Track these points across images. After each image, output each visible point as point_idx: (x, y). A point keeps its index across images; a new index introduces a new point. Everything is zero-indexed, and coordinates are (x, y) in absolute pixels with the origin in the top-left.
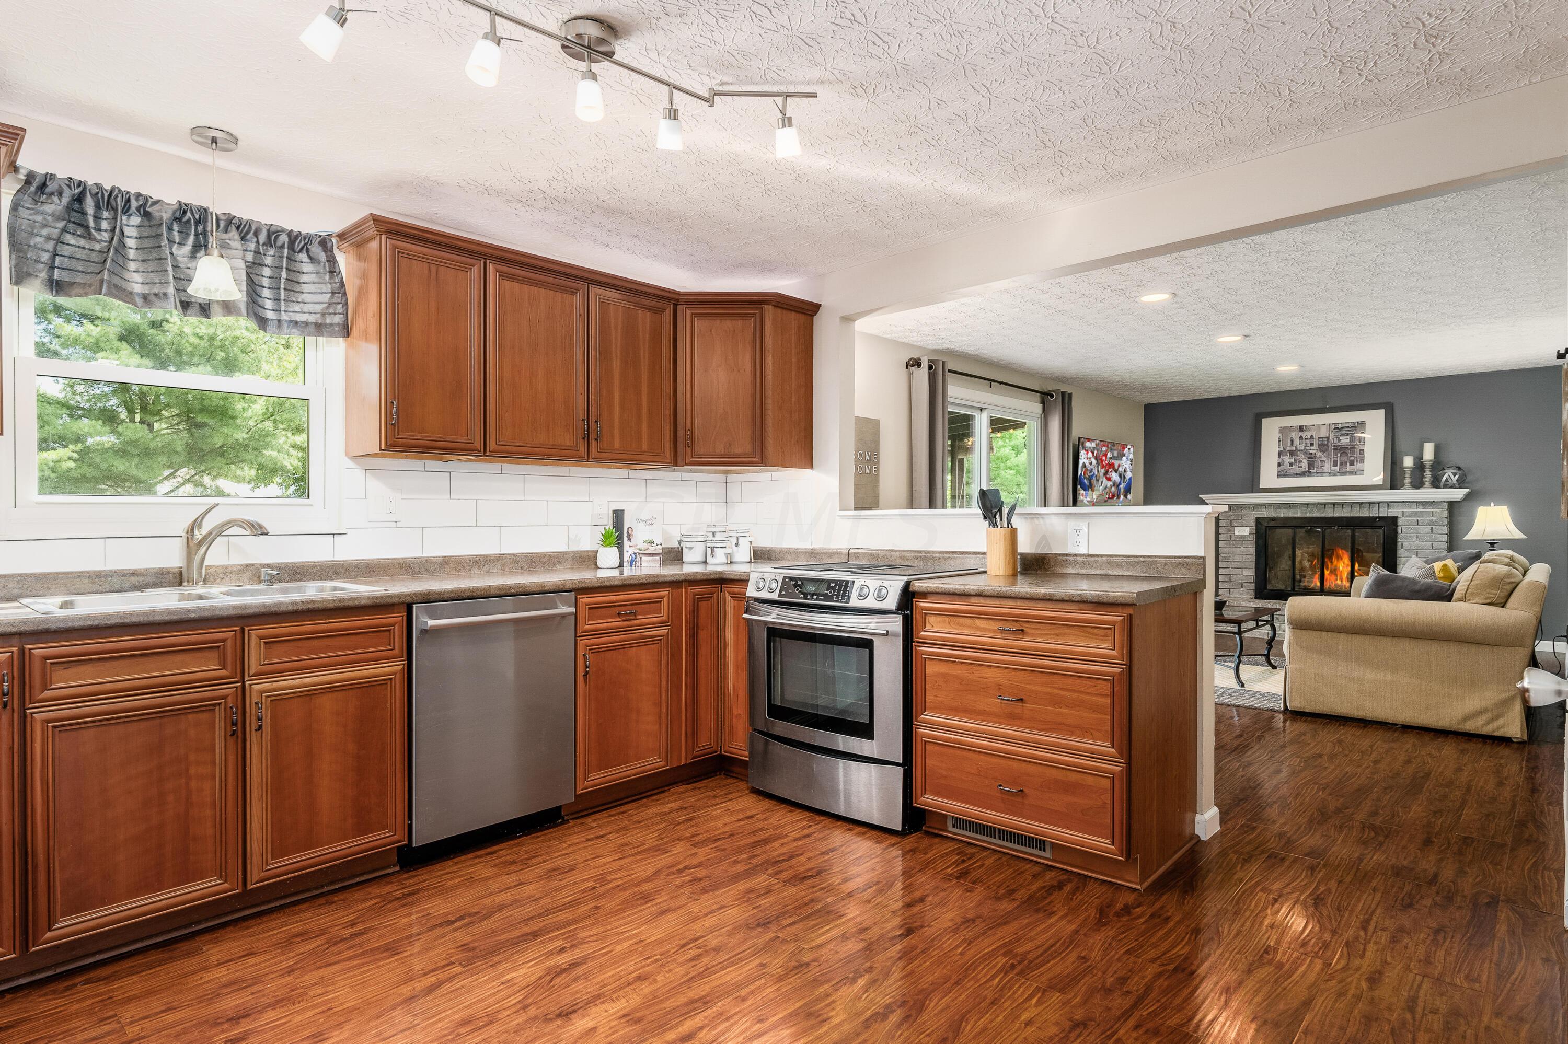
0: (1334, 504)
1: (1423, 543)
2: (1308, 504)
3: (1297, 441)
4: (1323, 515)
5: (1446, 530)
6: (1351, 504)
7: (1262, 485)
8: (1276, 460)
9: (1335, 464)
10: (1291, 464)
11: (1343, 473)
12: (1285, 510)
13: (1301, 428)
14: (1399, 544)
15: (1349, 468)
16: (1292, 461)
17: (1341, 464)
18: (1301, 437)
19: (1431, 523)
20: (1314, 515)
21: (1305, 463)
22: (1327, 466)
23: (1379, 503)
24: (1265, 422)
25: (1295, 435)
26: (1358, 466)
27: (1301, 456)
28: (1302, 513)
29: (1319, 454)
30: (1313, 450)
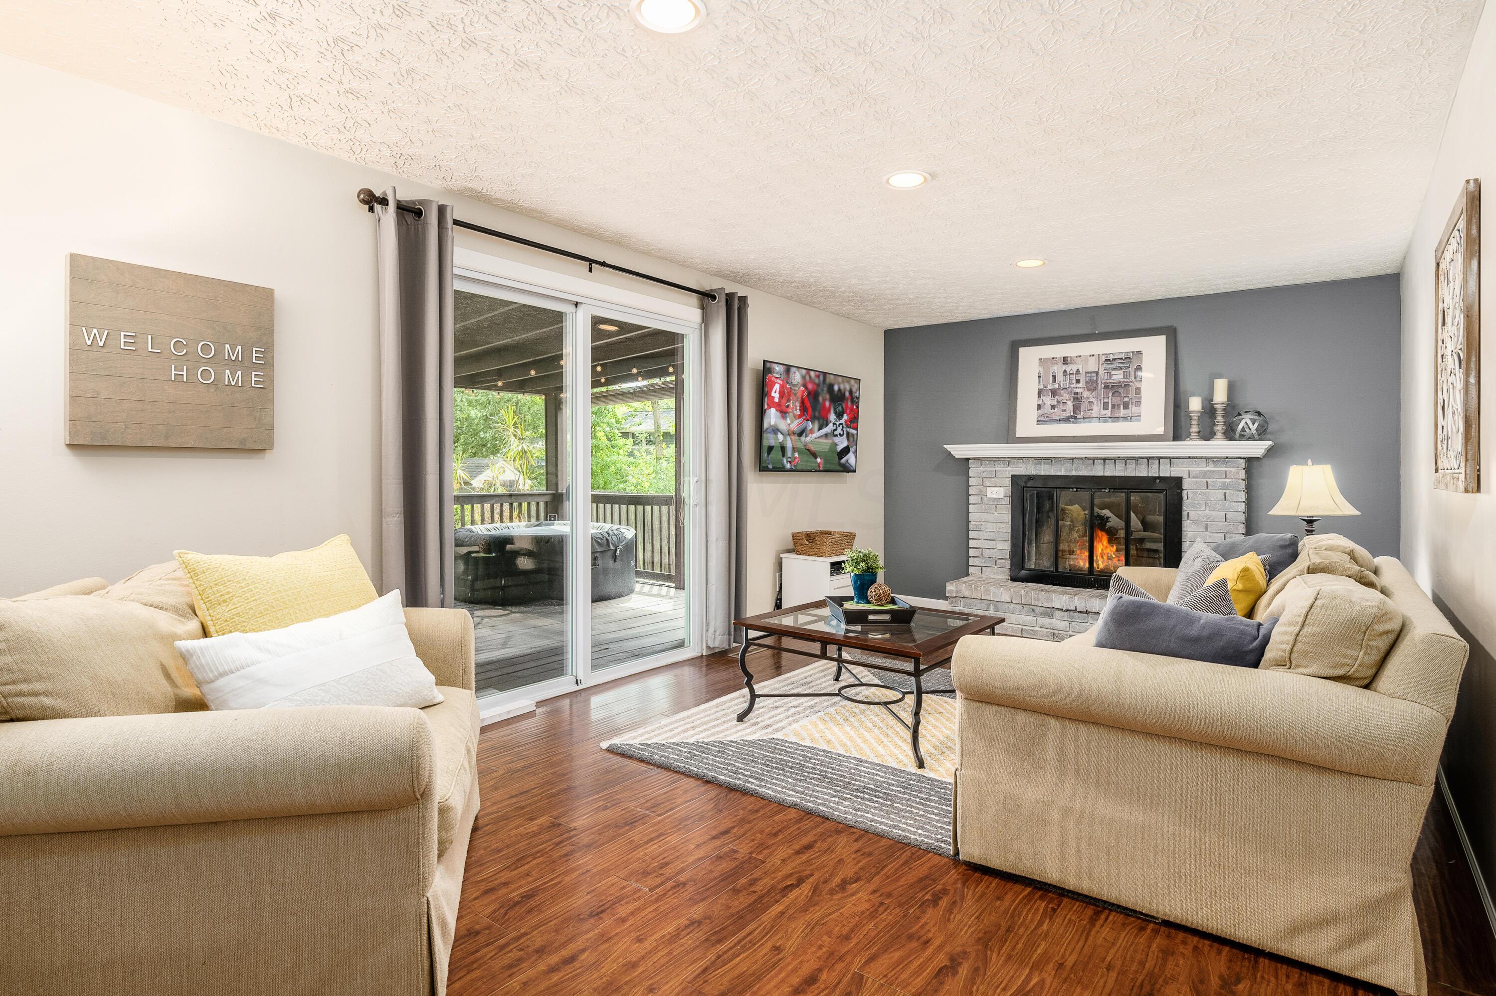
0: (1105, 459)
1: (1214, 513)
2: (1073, 459)
3: (1060, 377)
4: (1091, 474)
5: (1242, 496)
6: (1126, 460)
7: (1019, 434)
8: (1035, 401)
9: (1105, 408)
10: (1053, 407)
11: (1115, 419)
12: (1047, 467)
13: (1065, 361)
14: (1185, 514)
15: (1123, 412)
16: (1055, 402)
17: (1113, 406)
18: (1065, 371)
19: (1225, 487)
20: (1081, 473)
21: (1070, 405)
22: (1097, 410)
23: (1159, 458)
24: (1023, 352)
25: (1058, 369)
26: (1134, 409)
27: (1065, 396)
28: (1066, 470)
29: (1086, 394)
30: (1080, 388)
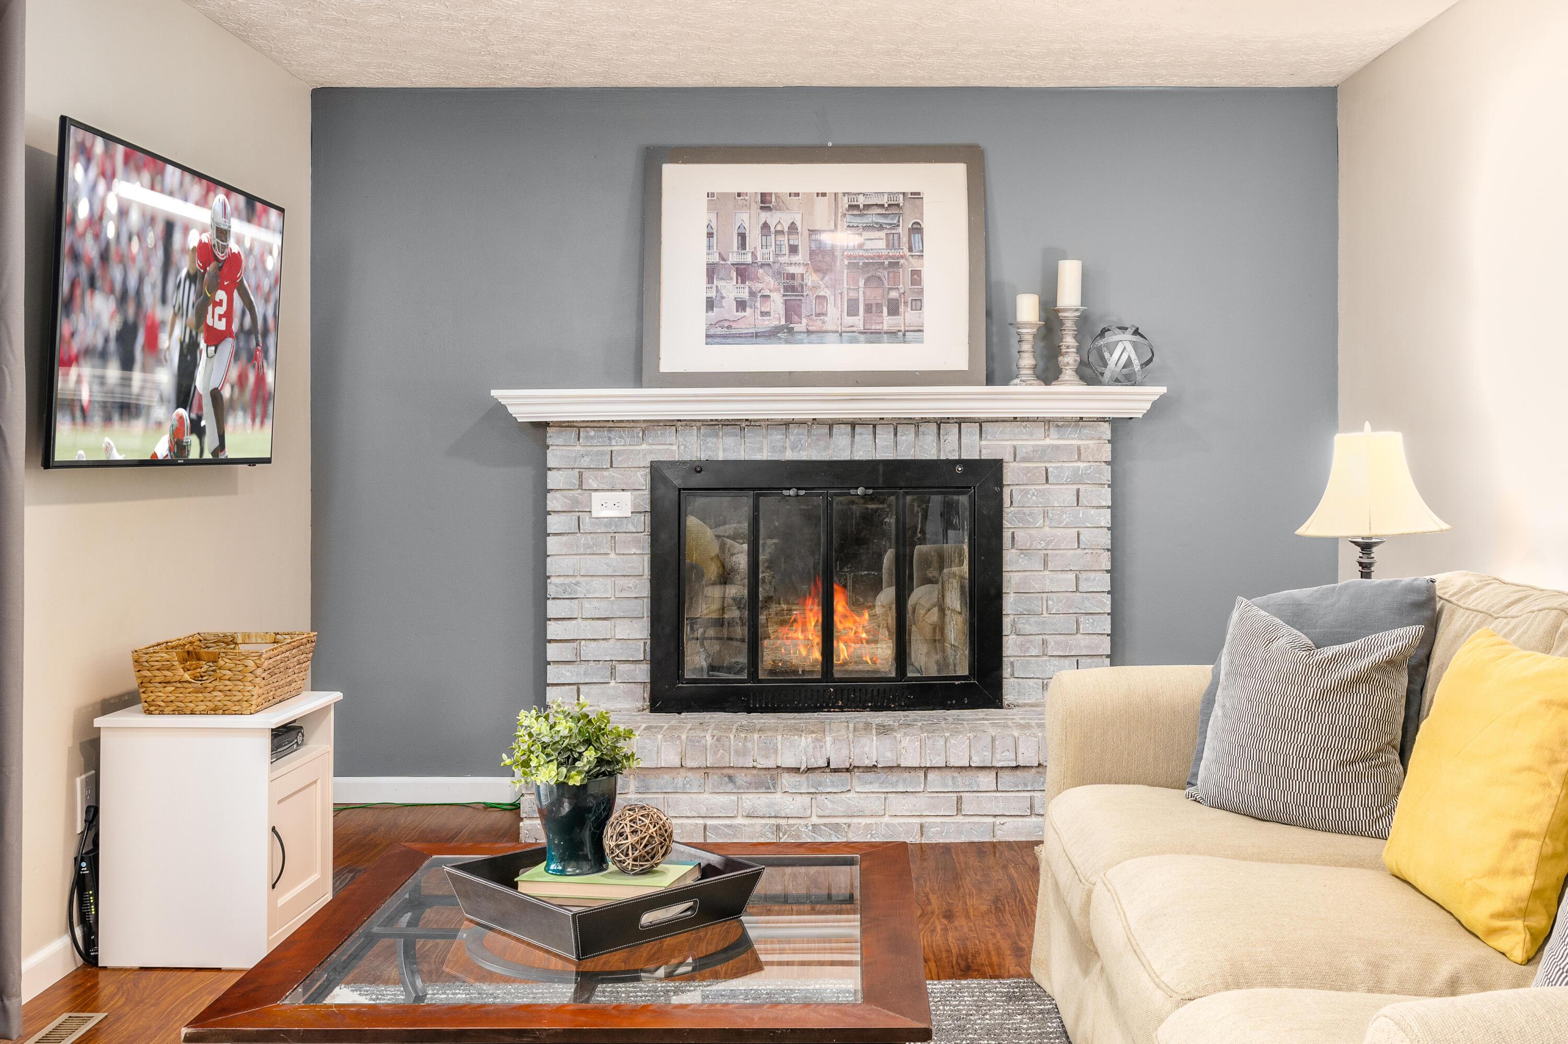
0: (853, 424)
1: (1059, 532)
2: (787, 424)
3: (754, 238)
4: (827, 458)
5: (1105, 495)
6: (896, 424)
7: (666, 366)
8: (699, 289)
9: (852, 310)
10: (741, 305)
11: (873, 336)
12: (730, 441)
13: (765, 201)
14: (1007, 535)
15: (888, 322)
16: (745, 295)
17: (868, 308)
18: (765, 226)
19: (1077, 479)
20: (804, 456)
21: (777, 303)
22: (835, 315)
23: (960, 422)
24: (671, 173)
25: (750, 219)
26: (908, 316)
27: (767, 282)
28: (773, 449)
29: (811, 279)
30: (797, 265)
